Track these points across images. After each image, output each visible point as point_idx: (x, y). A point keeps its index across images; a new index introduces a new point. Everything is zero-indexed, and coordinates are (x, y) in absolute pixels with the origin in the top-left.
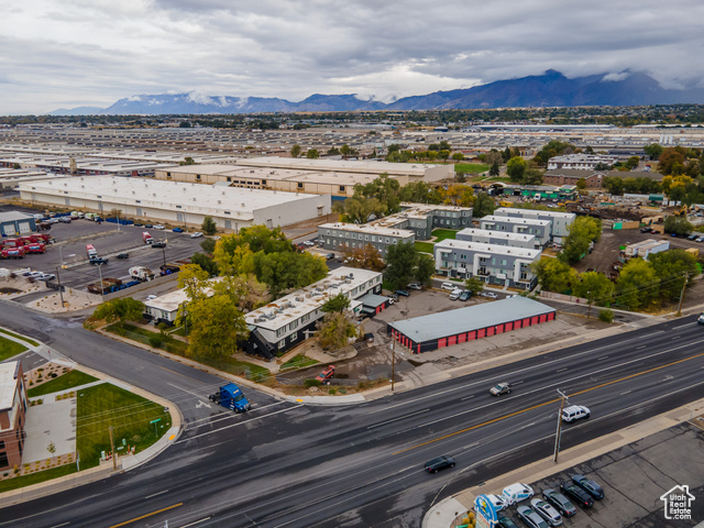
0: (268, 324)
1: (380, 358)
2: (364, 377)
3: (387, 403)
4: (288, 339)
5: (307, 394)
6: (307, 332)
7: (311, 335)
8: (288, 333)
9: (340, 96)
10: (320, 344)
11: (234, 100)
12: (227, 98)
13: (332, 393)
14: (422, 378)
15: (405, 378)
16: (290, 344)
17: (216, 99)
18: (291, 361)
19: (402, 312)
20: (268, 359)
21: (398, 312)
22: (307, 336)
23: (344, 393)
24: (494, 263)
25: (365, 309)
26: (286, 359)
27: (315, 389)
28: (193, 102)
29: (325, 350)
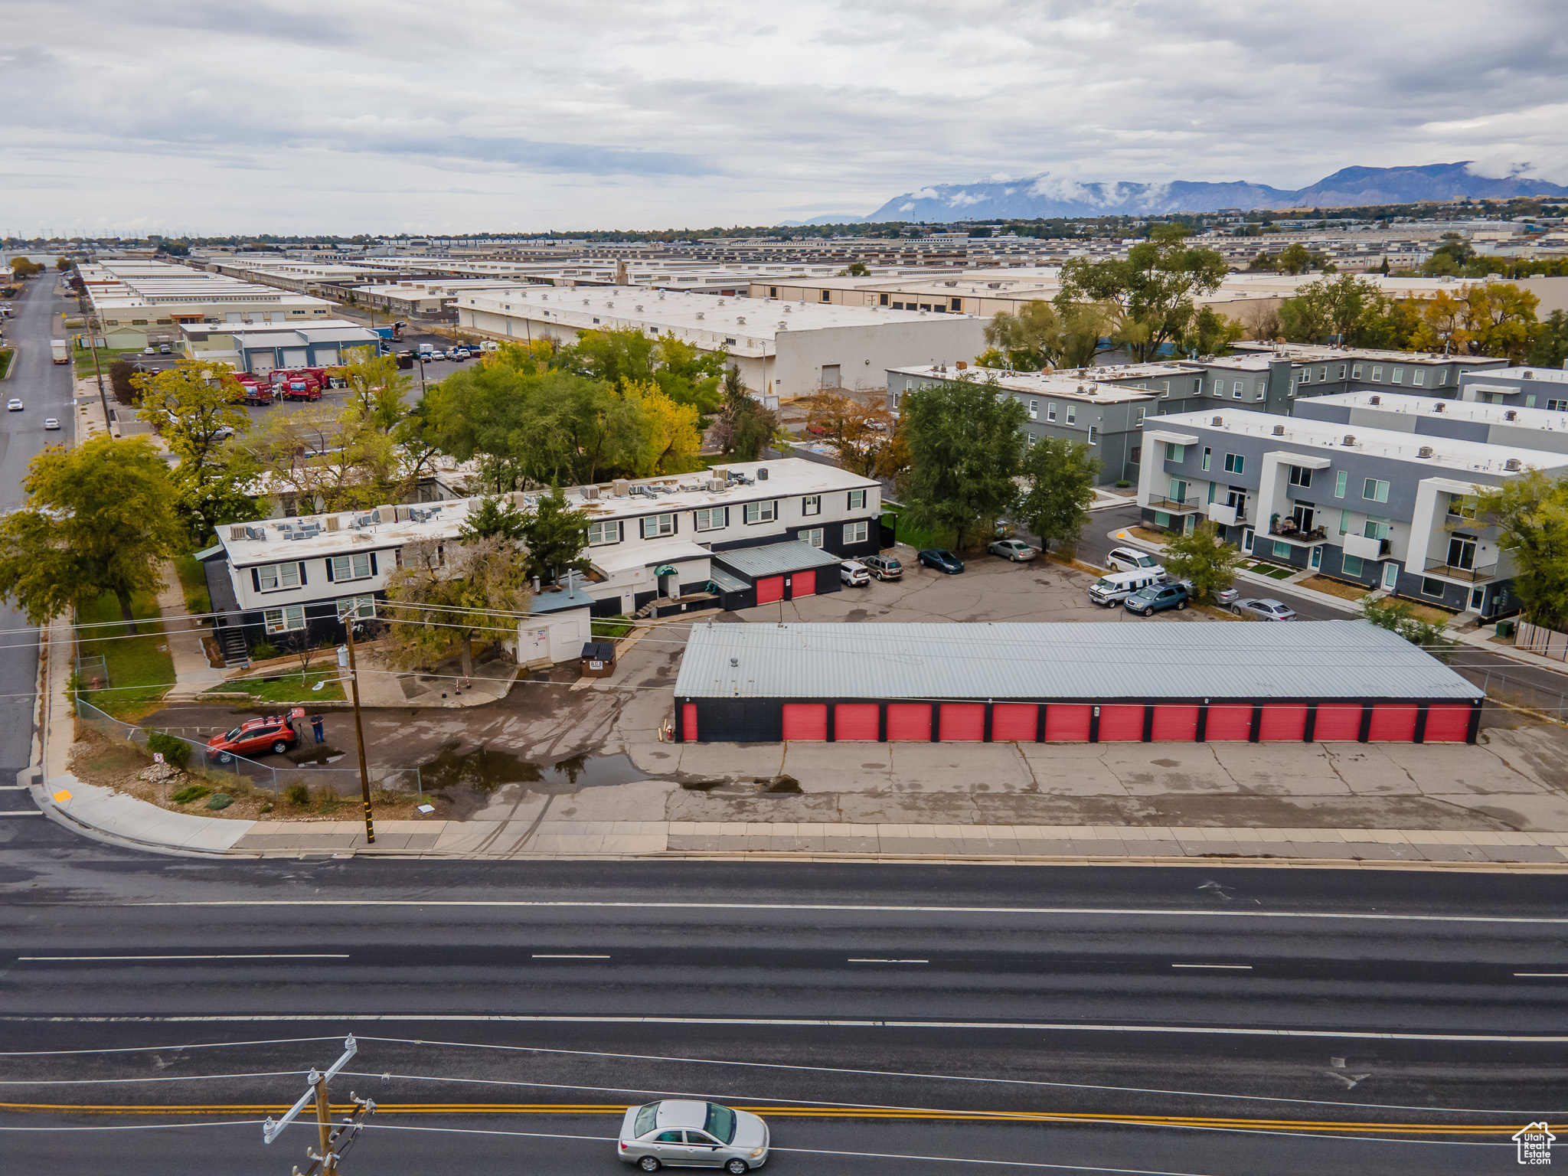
8: (321, 587)
12: (1120, 185)
17: (1096, 188)
24: (1340, 493)
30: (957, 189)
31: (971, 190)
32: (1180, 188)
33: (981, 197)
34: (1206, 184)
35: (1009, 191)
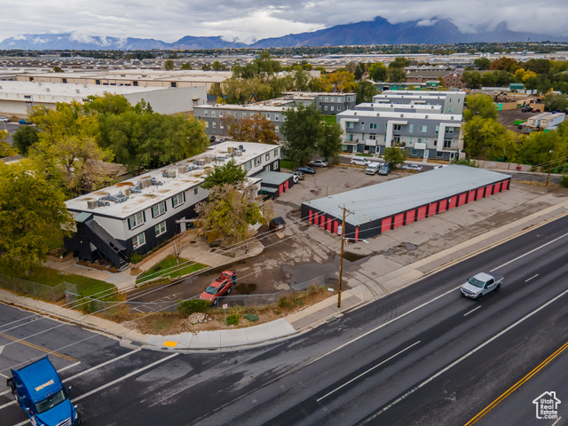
0: (113, 209)
1: (300, 254)
2: (283, 286)
3: (337, 334)
4: (150, 233)
5: (185, 328)
6: (183, 221)
7: (189, 226)
8: (150, 222)
9: (208, 38)
10: (204, 238)
11: (114, 40)
12: (108, 38)
13: (233, 322)
14: (379, 280)
15: (351, 282)
16: (154, 241)
17: (97, 38)
18: (157, 268)
19: (312, 191)
20: (115, 267)
21: (307, 191)
22: (183, 228)
23: (255, 321)
24: (411, 131)
25: (265, 189)
26: (147, 265)
27: (200, 317)
28: (76, 41)
29: (213, 246)
30: (36, 36)
31: (42, 36)
32: (130, 40)
33: (47, 40)
34: (140, 39)
35: (59, 38)
